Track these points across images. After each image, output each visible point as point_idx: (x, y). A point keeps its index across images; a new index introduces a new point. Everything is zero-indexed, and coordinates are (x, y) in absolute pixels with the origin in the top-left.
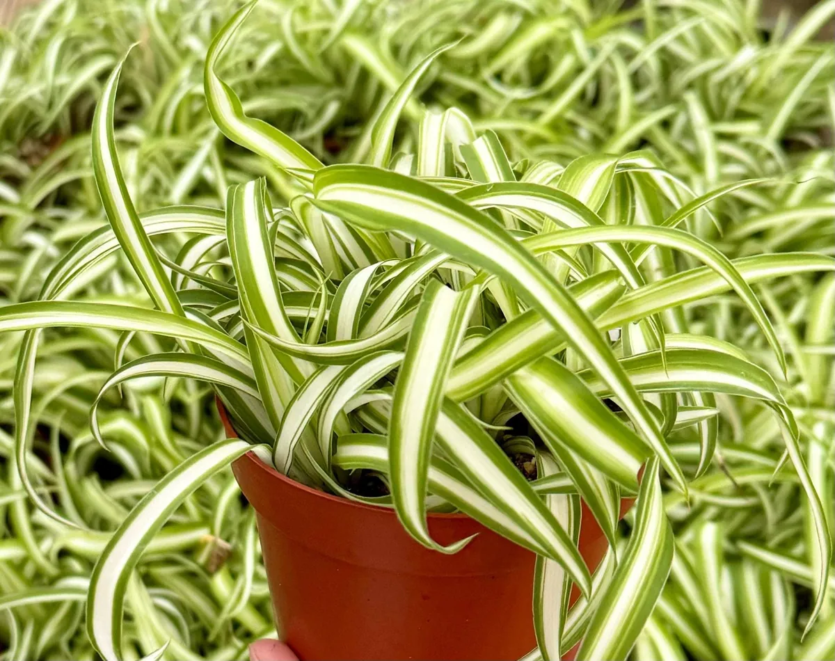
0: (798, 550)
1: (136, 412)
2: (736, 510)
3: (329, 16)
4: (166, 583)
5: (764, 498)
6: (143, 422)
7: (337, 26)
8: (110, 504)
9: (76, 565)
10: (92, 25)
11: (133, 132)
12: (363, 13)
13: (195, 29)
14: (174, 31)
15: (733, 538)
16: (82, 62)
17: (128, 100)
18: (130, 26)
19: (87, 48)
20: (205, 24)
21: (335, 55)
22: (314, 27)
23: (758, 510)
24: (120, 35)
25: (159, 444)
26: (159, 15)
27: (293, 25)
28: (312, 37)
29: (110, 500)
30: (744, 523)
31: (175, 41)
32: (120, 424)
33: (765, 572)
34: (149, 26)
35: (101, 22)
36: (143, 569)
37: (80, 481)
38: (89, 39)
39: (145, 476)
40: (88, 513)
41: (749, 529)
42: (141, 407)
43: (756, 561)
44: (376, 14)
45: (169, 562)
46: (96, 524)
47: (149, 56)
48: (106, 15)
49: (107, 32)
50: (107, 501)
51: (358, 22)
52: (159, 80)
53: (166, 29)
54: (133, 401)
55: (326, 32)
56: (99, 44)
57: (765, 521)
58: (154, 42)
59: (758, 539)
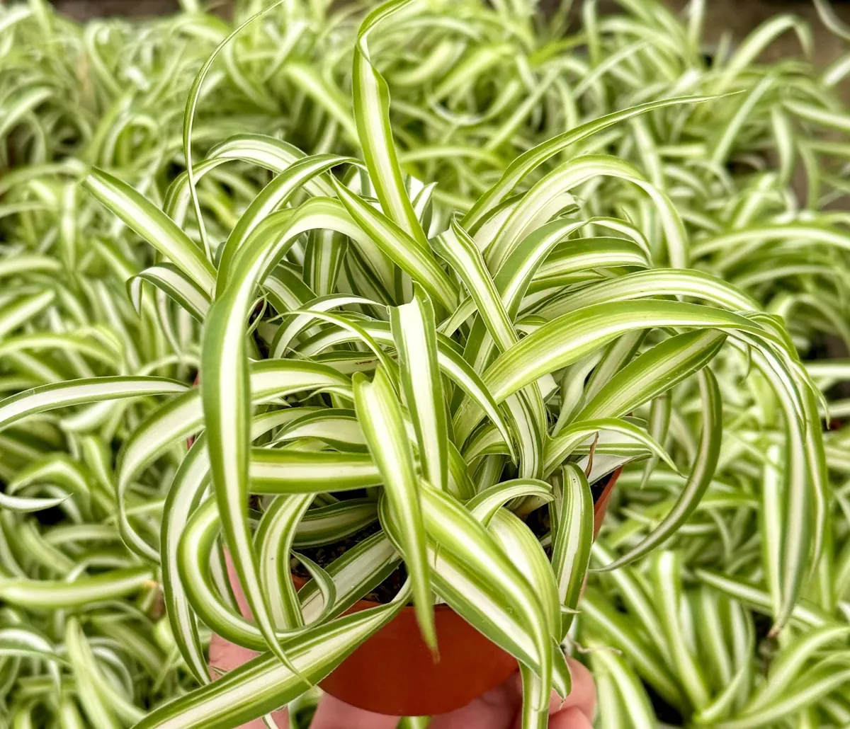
0: (756, 577)
1: (76, 455)
2: (692, 537)
3: (272, 46)
4: (107, 631)
5: (721, 524)
6: (83, 465)
7: (280, 55)
8: (48, 550)
9: (14, 617)
10: (29, 58)
11: (73, 165)
12: (305, 41)
13: (137, 60)
14: (114, 62)
15: (690, 566)
16: (19, 94)
17: (67, 132)
18: (68, 59)
19: (24, 80)
20: (147, 55)
21: (280, 85)
22: (256, 56)
23: (714, 536)
24: (58, 66)
25: (100, 486)
26: (98, 46)
27: (235, 55)
28: (256, 66)
29: (48, 546)
30: (702, 550)
31: (116, 72)
32: (58, 466)
33: (724, 599)
34: (88, 57)
35: (39, 54)
36: (84, 618)
37: (17, 526)
38: (26, 72)
39: (87, 520)
40: (27, 562)
41: (706, 556)
42: (81, 449)
43: (714, 589)
44: (320, 42)
45: (113, 610)
46: (36, 572)
47: (88, 88)
48: (45, 46)
49: (45, 63)
50: (44, 547)
51: (302, 51)
52: (100, 112)
53: (105, 60)
54: (73, 443)
55: (269, 61)
56: (37, 76)
57: (722, 548)
58: (93, 74)
59: (716, 566)
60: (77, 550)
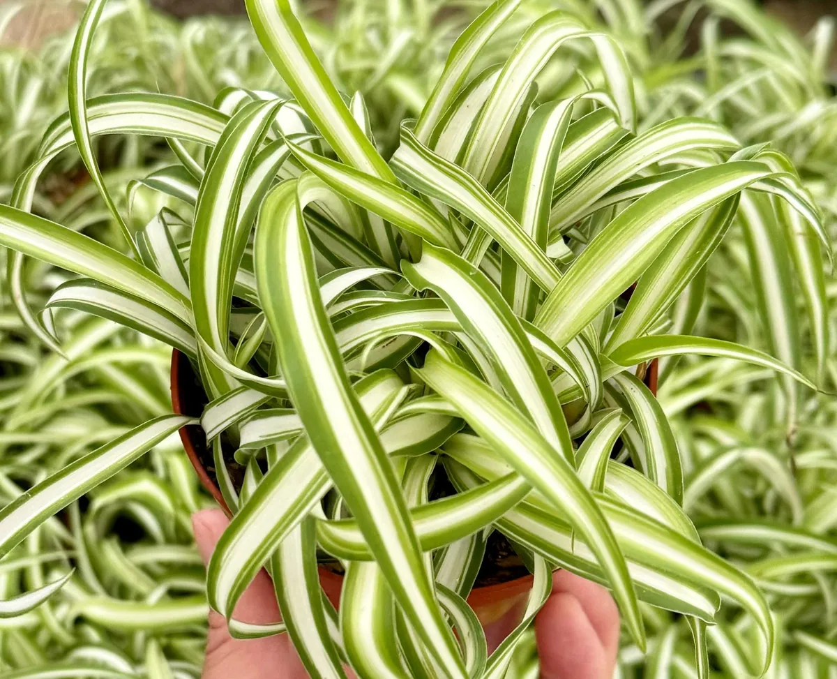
1: (161, 472)
2: (793, 598)
3: (371, 53)
4: (186, 655)
5: (825, 586)
6: (168, 483)
7: (383, 65)
8: (130, 569)
9: (93, 635)
10: (123, 56)
12: (410, 53)
13: (231, 63)
14: (210, 65)
15: (791, 627)
18: (163, 57)
19: (118, 80)
20: (242, 57)
21: (379, 96)
22: (357, 65)
23: (817, 598)
24: (153, 68)
25: (185, 508)
26: (195, 47)
27: (336, 63)
28: (356, 76)
29: (131, 565)
30: (803, 611)
31: (211, 74)
32: (144, 485)
33: (823, 665)
34: (184, 59)
35: (133, 52)
36: (164, 641)
37: (99, 543)
38: (119, 70)
39: (169, 541)
40: (107, 579)
41: (809, 617)
42: (167, 466)
43: (814, 653)
44: (424, 55)
45: (193, 635)
46: (115, 590)
48: (138, 45)
49: (140, 63)
50: (126, 565)
51: (405, 61)
53: (201, 61)
54: (157, 460)
55: (370, 72)
56: (130, 76)
57: (824, 610)
58: (188, 75)
59: (817, 630)
60: (159, 570)
